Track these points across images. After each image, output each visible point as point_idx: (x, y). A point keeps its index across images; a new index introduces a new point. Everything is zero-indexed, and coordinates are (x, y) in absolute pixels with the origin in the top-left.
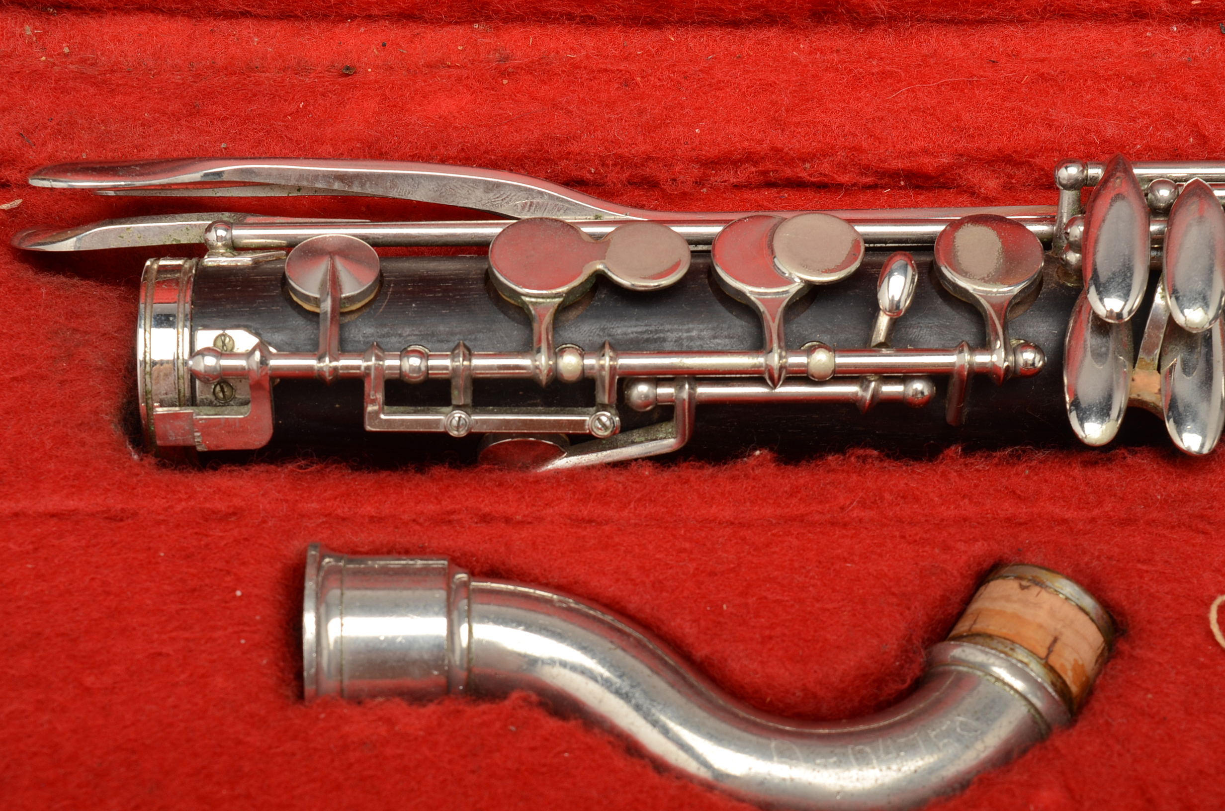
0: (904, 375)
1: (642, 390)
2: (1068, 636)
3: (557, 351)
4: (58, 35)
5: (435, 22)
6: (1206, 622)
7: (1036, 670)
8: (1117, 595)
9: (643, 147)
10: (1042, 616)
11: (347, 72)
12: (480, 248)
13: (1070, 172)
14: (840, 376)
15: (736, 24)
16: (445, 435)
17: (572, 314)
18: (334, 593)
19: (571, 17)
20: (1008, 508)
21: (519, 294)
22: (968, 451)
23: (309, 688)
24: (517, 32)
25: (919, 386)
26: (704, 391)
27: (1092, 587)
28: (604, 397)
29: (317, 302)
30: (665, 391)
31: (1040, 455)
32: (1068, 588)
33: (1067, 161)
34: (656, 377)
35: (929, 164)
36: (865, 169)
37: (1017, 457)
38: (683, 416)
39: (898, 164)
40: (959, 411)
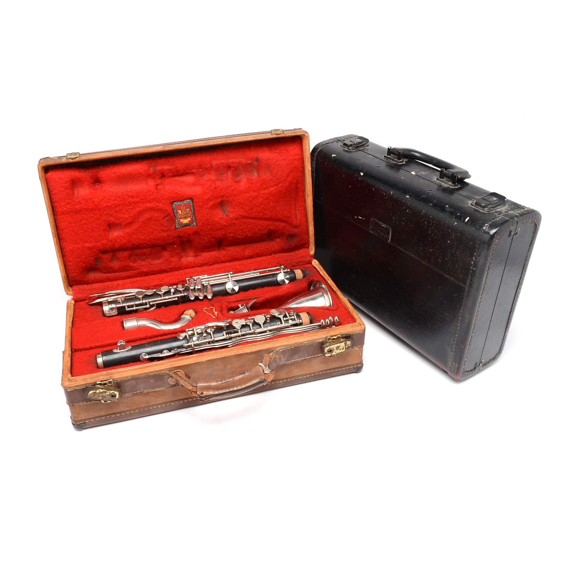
0: (175, 298)
1: (151, 303)
2: (192, 314)
3: (142, 301)
4: (89, 286)
5: (126, 279)
6: (203, 310)
7: (190, 316)
8: (196, 311)
9: (148, 286)
10: (189, 312)
11: (118, 284)
12: (134, 295)
13: (187, 279)
14: (169, 299)
15: (155, 274)
16: (134, 310)
17: (144, 298)
18: (126, 322)
19: (139, 276)
20: (186, 306)
21: (138, 297)
22: (182, 303)
23: (125, 329)
24: (134, 278)
25: (176, 299)
26: (157, 302)
27: (194, 310)
28: (148, 304)
29: (120, 301)
30: (153, 303)
31: (188, 302)
32: (191, 310)
33: (187, 278)
34: (152, 302)
35: (176, 282)
36: (170, 284)
37: (186, 303)
38: (155, 305)
39: (173, 283)
40: (181, 301)
